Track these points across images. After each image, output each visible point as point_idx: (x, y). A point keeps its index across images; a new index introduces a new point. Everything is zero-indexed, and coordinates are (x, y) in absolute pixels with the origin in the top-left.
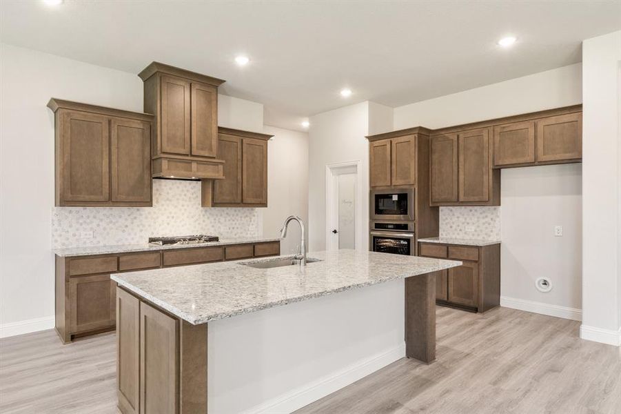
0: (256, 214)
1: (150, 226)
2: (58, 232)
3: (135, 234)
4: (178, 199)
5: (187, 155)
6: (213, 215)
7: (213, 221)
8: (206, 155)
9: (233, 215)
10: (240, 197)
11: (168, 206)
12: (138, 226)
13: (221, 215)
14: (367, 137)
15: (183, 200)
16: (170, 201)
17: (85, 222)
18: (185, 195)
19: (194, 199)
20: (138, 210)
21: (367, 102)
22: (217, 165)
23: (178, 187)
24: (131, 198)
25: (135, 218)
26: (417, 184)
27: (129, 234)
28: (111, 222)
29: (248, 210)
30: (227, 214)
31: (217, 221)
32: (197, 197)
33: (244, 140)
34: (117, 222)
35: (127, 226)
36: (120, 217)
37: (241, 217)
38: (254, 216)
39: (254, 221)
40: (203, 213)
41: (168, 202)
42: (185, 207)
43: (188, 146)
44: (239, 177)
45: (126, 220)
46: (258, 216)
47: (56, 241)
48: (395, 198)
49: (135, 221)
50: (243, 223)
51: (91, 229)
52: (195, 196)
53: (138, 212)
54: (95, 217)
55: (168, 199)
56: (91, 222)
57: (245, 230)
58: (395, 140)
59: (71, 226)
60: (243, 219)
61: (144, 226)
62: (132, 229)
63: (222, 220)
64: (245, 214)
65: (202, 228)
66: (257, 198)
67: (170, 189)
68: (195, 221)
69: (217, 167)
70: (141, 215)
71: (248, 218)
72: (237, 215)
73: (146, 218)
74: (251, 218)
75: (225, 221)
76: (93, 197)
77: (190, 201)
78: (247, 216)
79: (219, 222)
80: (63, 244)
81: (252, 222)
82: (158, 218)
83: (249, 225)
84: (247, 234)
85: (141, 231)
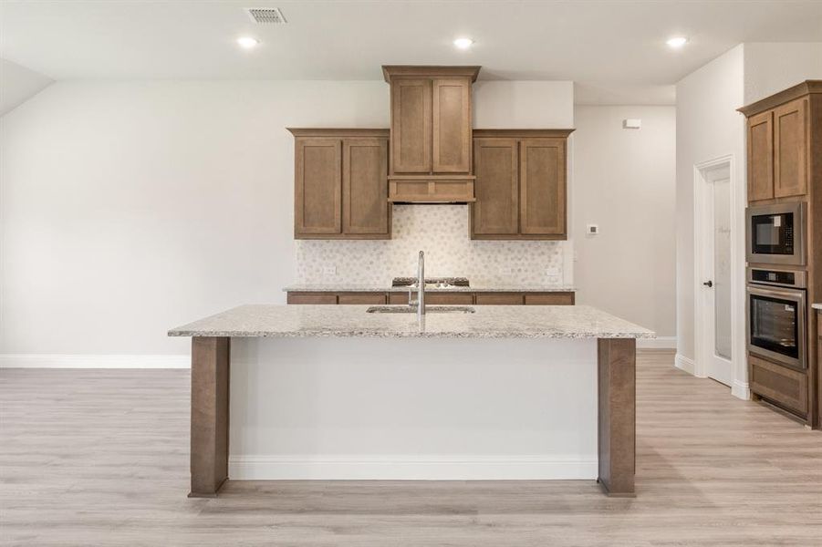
0: (560, 251)
1: (398, 263)
2: (303, 267)
3: (382, 273)
4: (435, 230)
5: (428, 173)
6: (486, 251)
7: (486, 259)
8: (454, 170)
9: (519, 252)
10: (515, 226)
11: (422, 238)
12: (385, 263)
13: (499, 251)
14: (741, 110)
15: (442, 230)
16: (425, 232)
17: (328, 257)
18: (445, 224)
19: (459, 229)
20: (385, 243)
21: (742, 44)
22: (465, 183)
23: (435, 214)
24: (365, 230)
25: (382, 253)
26: (809, 193)
27: (375, 272)
28: (355, 257)
29: (546, 243)
30: (509, 249)
31: (493, 262)
32: (462, 226)
33: (523, 143)
34: (361, 257)
35: (371, 263)
36: (365, 251)
37: (533, 254)
38: (556, 253)
39: (556, 261)
40: (472, 247)
41: (422, 234)
42: (445, 240)
43: (427, 161)
44: (515, 197)
45: (372, 255)
46: (562, 254)
47: (301, 276)
48: (777, 222)
49: (381, 256)
50: (537, 264)
51: (334, 264)
52: (458, 224)
53: (385, 247)
54: (338, 251)
55: (422, 230)
56: (334, 257)
57: (540, 274)
58: (779, 112)
59: (314, 261)
60: (536, 257)
61: (392, 263)
62: (379, 267)
63: (501, 258)
64: (540, 251)
65: (469, 269)
66: (545, 226)
67: (425, 216)
68: (459, 259)
69: (464, 186)
70: (388, 249)
71: (545, 257)
72: (526, 251)
73: (395, 253)
74: (549, 257)
75: (506, 259)
76: (325, 229)
77: (452, 232)
78: (543, 253)
79: (496, 261)
80: (308, 280)
81: (552, 263)
82: (409, 253)
83: (547, 267)
84: (543, 280)
85: (388, 269)
